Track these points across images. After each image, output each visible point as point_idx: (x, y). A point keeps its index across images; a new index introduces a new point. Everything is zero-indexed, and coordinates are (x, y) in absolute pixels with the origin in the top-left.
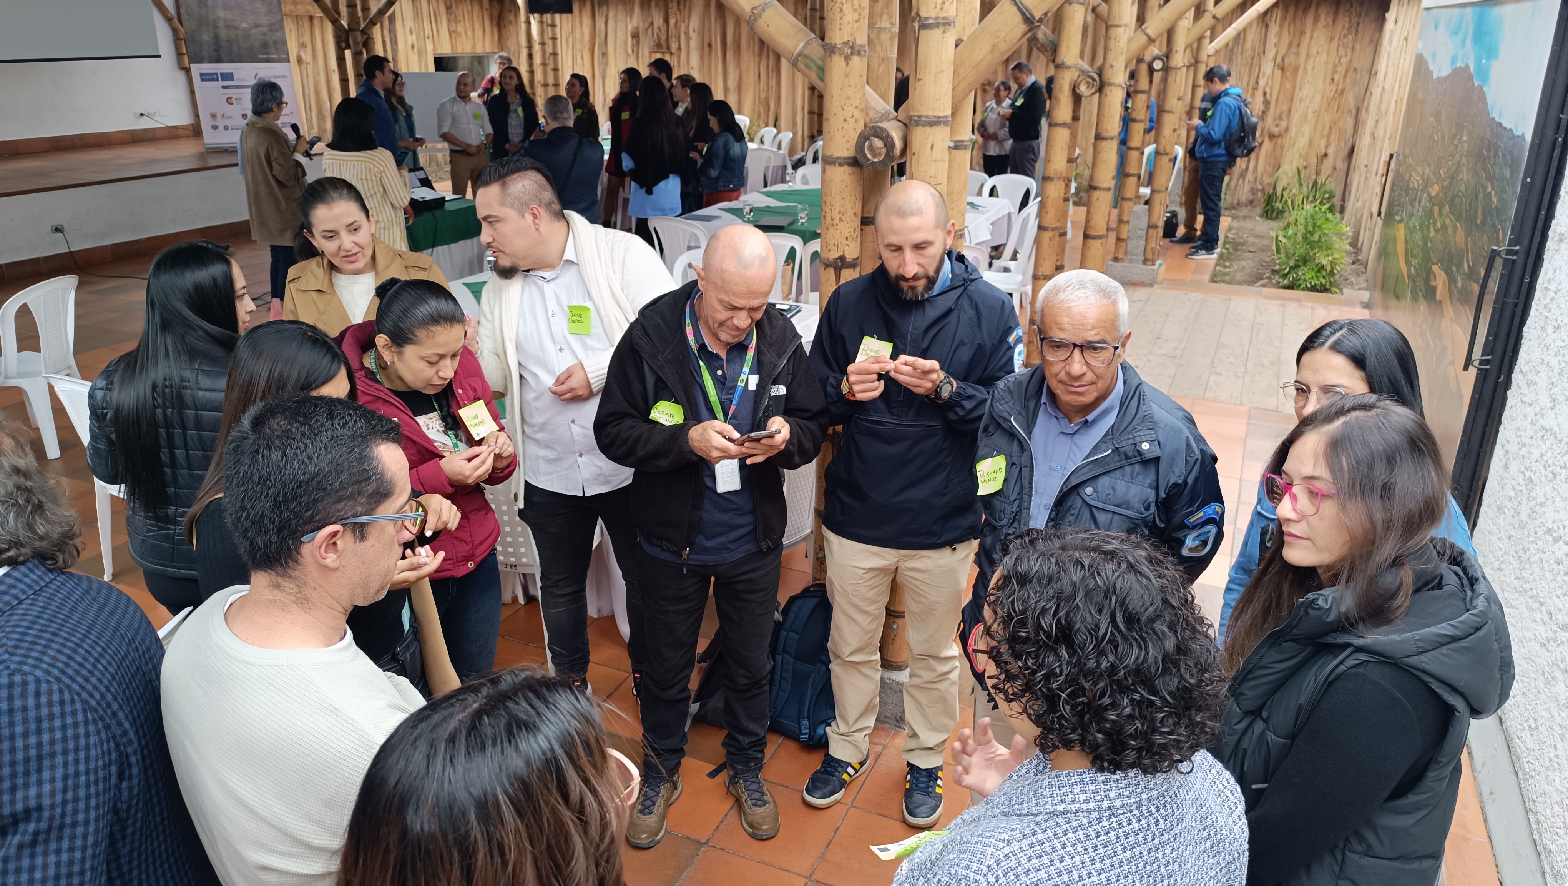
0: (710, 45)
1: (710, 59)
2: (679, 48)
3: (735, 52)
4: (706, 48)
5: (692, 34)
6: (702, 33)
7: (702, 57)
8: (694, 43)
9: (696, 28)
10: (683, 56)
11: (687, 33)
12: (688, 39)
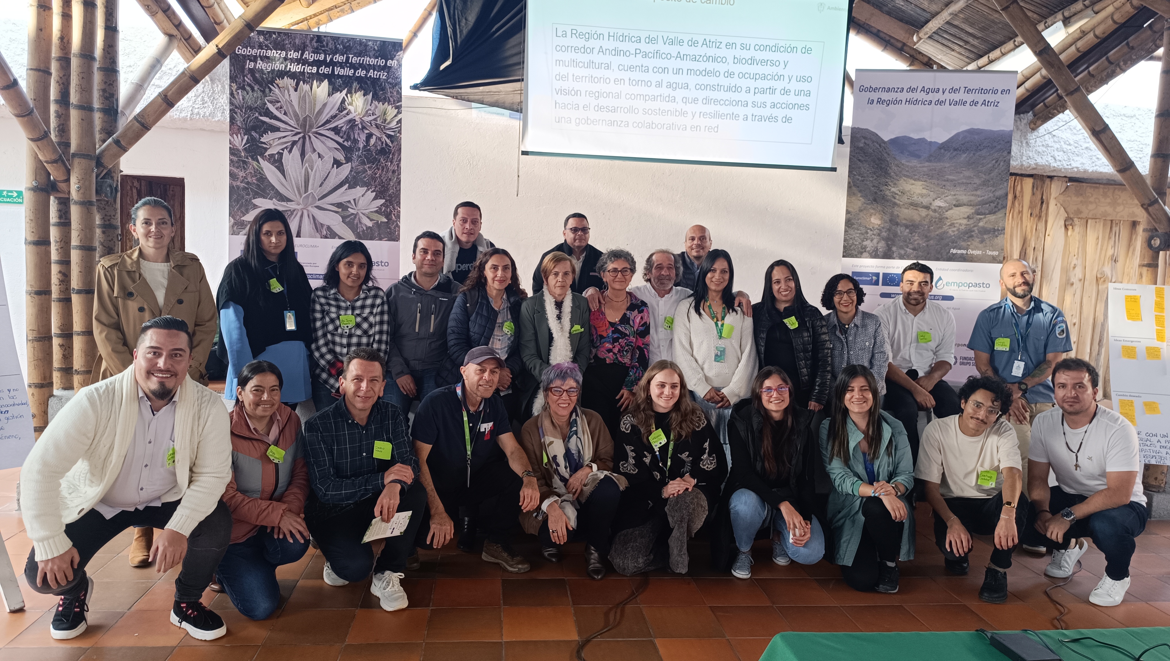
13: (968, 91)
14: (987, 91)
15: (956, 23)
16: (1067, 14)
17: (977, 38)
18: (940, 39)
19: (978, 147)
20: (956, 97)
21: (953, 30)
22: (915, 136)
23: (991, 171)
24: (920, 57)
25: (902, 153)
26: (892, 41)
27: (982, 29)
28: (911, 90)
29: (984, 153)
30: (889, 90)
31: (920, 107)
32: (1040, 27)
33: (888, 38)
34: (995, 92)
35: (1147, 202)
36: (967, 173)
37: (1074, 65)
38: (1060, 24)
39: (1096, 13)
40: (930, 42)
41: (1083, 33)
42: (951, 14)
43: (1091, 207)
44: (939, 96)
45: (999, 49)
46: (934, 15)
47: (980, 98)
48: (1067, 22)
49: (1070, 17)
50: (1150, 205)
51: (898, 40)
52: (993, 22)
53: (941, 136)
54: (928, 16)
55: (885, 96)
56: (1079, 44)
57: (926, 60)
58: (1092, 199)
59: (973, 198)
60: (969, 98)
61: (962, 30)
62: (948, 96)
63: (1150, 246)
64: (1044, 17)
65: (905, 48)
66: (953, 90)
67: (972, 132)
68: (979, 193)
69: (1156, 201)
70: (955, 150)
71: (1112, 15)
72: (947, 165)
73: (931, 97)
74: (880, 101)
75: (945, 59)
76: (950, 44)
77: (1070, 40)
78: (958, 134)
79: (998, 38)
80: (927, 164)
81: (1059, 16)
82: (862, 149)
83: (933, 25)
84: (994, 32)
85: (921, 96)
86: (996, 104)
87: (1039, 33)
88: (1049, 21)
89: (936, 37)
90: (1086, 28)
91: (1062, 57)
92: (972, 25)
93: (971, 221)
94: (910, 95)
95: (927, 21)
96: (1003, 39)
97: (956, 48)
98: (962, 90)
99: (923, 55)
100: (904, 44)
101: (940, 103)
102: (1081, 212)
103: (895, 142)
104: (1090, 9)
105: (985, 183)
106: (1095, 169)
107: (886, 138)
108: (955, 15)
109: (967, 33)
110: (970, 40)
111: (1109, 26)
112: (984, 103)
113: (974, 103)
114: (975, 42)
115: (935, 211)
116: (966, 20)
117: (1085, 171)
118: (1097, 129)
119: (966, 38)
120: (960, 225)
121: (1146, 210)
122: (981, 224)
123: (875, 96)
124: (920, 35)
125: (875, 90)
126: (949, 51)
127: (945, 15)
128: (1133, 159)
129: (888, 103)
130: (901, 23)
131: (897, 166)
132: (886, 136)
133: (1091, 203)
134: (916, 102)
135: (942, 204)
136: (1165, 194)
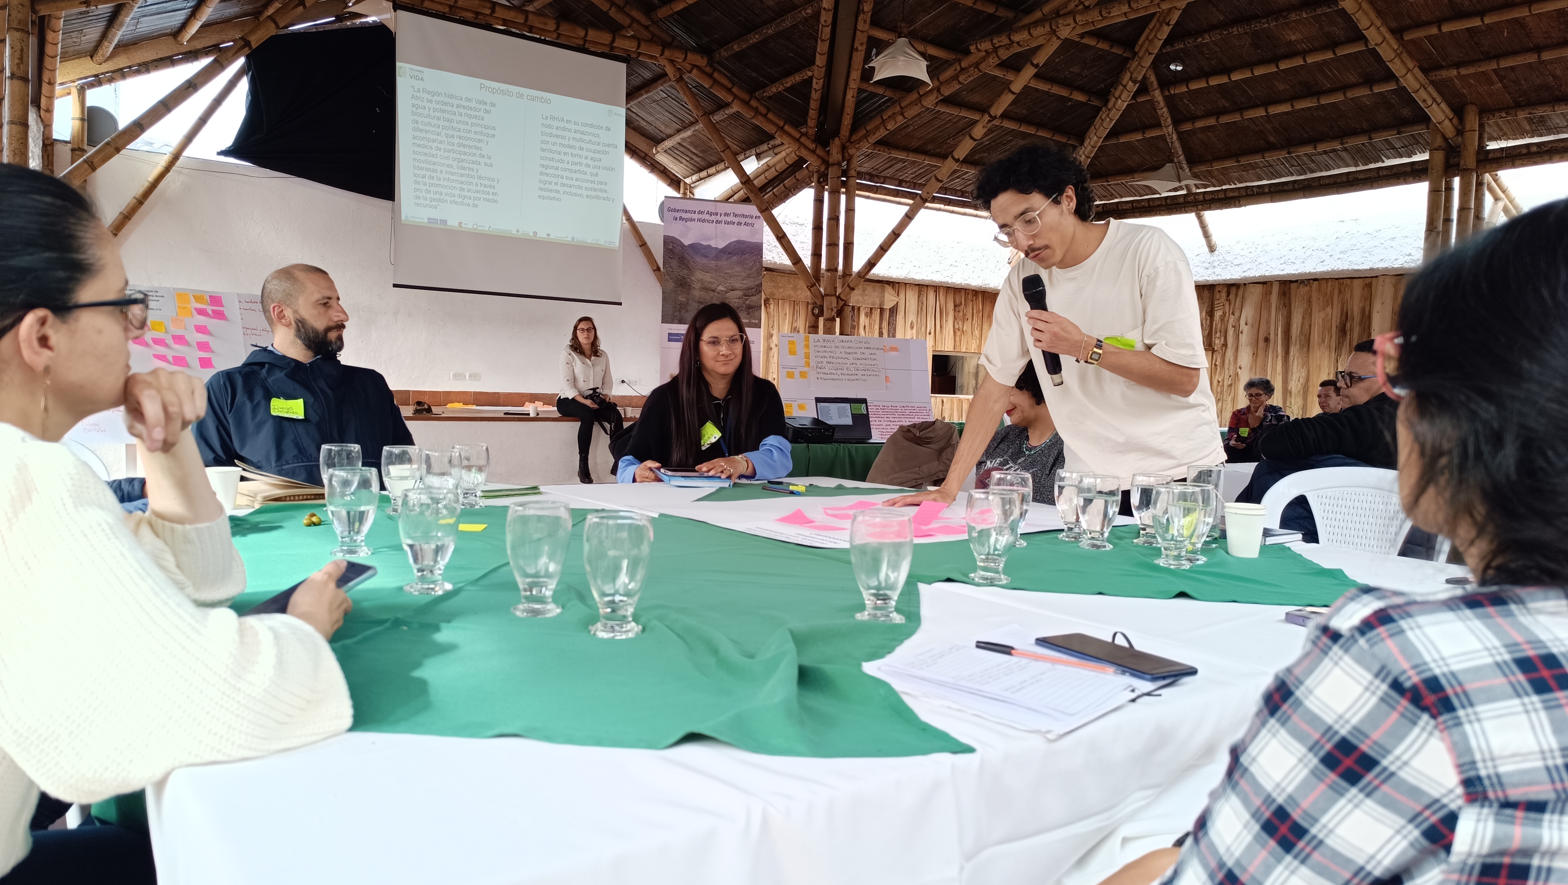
0: (1267, 340)
1: (1266, 356)
2: (1225, 345)
3: (1302, 346)
4: (1262, 344)
5: (1243, 327)
6: (1257, 326)
7: (1255, 355)
8: (1244, 338)
9: (1250, 321)
10: (1230, 353)
11: (1237, 328)
12: (1238, 333)
13: (736, 215)
14: (746, 217)
15: (684, 144)
16: (758, 151)
17: (699, 157)
18: (672, 153)
19: (743, 253)
20: (729, 219)
21: (682, 149)
22: (705, 243)
23: (751, 268)
24: (658, 166)
25: (697, 254)
26: (637, 151)
27: (703, 151)
28: (701, 212)
29: (747, 256)
30: (686, 212)
31: (706, 224)
32: (741, 157)
33: (634, 149)
34: (752, 217)
35: (810, 285)
36: (737, 269)
37: (763, 189)
38: (754, 157)
39: (776, 154)
40: (665, 155)
41: (768, 167)
42: (681, 139)
43: (781, 290)
44: (718, 218)
45: (714, 167)
46: (669, 136)
47: (743, 220)
48: (759, 157)
49: (760, 153)
50: (811, 287)
51: (641, 151)
52: (710, 147)
53: (720, 244)
54: (664, 136)
55: (684, 215)
56: (767, 174)
57: (662, 168)
58: (780, 285)
59: (741, 285)
60: (736, 220)
61: (689, 149)
62: (723, 218)
63: (813, 314)
64: (744, 150)
65: (647, 157)
66: (726, 215)
67: (739, 242)
68: (745, 282)
69: (814, 284)
70: (729, 253)
71: (785, 158)
72: (725, 263)
73: (713, 218)
74: (681, 219)
75: (675, 168)
76: (679, 158)
77: (761, 170)
78: (730, 244)
79: (714, 159)
80: (714, 262)
81: (753, 152)
82: (671, 250)
83: (668, 144)
84: (711, 155)
85: (707, 217)
86: (753, 225)
87: (739, 162)
88: (748, 153)
89: (669, 151)
90: (771, 164)
91: (755, 182)
92: (695, 147)
93: (741, 300)
94: (700, 216)
95: (663, 140)
96: (717, 160)
97: (684, 161)
98: (732, 214)
99: (660, 164)
100: (646, 155)
101: (718, 222)
102: (774, 294)
103: (692, 246)
104: (772, 151)
105: (748, 276)
106: (781, 261)
107: (686, 244)
108: (683, 139)
109: (692, 152)
110: (694, 157)
111: (781, 167)
112: (745, 224)
113: (739, 224)
114: (697, 159)
115: (719, 293)
116: (692, 143)
117: (775, 263)
118: (780, 236)
119: (691, 156)
120: (735, 302)
121: (810, 290)
122: (747, 302)
123: (678, 215)
124: (658, 149)
125: (678, 211)
126: (678, 163)
127: (677, 138)
128: (801, 256)
129: (686, 220)
130: (643, 138)
131: (694, 262)
132: (686, 242)
133: (780, 287)
134: (704, 221)
135: (723, 289)
136: (820, 280)
